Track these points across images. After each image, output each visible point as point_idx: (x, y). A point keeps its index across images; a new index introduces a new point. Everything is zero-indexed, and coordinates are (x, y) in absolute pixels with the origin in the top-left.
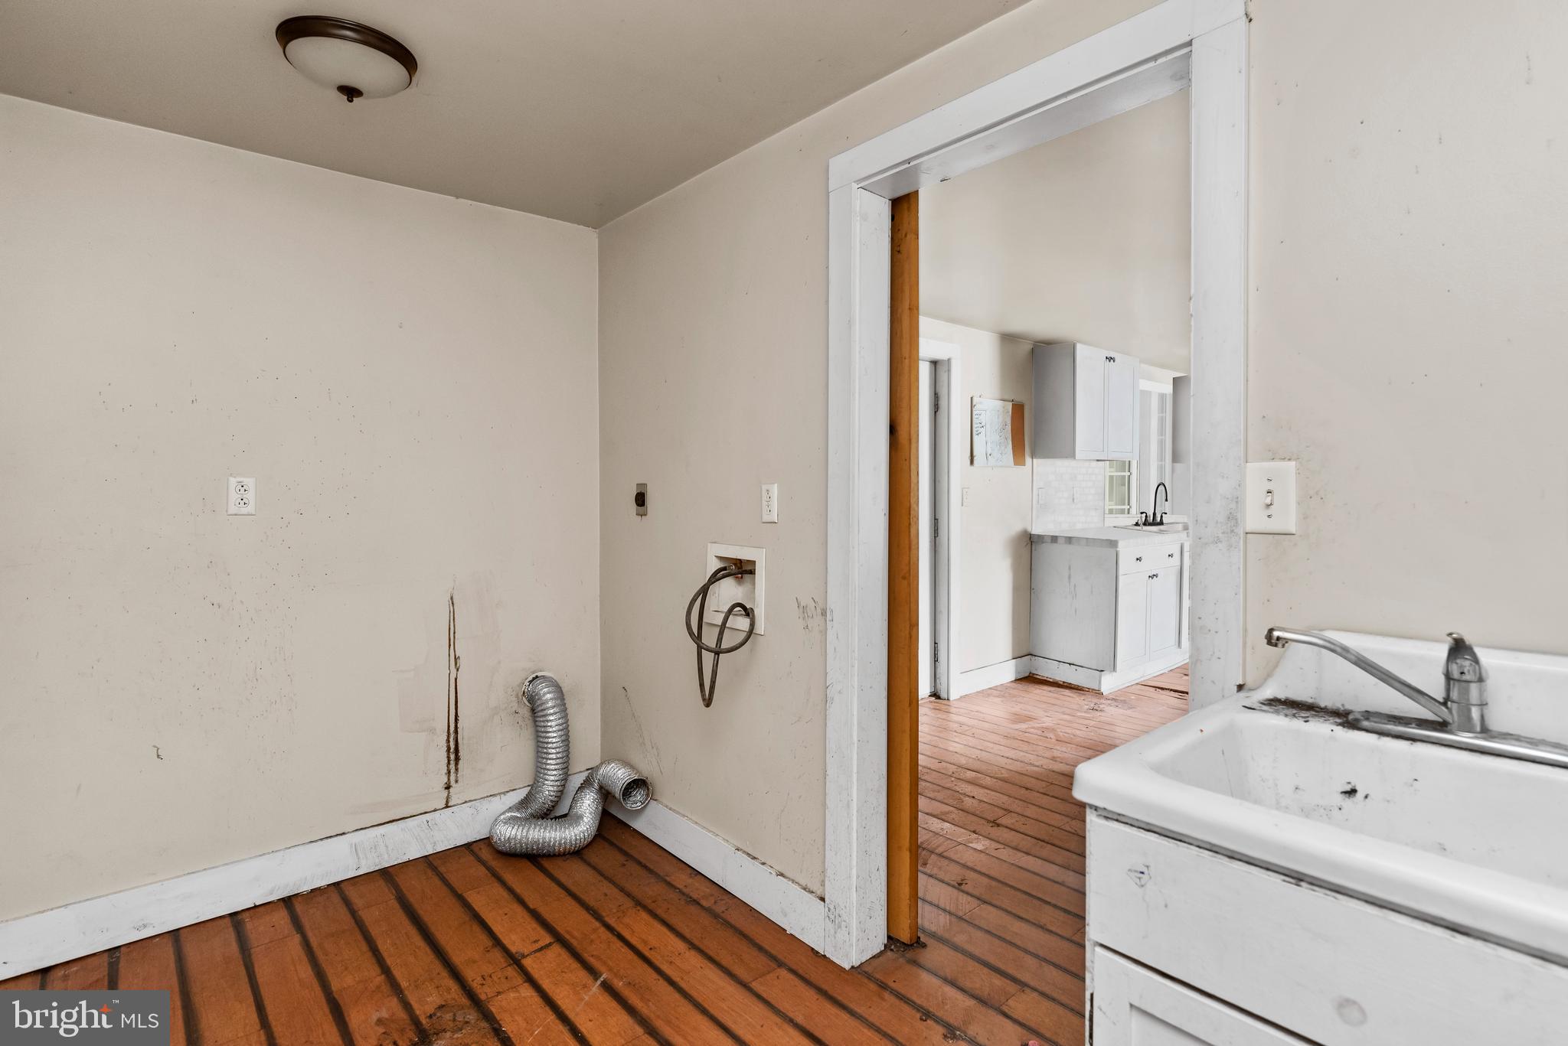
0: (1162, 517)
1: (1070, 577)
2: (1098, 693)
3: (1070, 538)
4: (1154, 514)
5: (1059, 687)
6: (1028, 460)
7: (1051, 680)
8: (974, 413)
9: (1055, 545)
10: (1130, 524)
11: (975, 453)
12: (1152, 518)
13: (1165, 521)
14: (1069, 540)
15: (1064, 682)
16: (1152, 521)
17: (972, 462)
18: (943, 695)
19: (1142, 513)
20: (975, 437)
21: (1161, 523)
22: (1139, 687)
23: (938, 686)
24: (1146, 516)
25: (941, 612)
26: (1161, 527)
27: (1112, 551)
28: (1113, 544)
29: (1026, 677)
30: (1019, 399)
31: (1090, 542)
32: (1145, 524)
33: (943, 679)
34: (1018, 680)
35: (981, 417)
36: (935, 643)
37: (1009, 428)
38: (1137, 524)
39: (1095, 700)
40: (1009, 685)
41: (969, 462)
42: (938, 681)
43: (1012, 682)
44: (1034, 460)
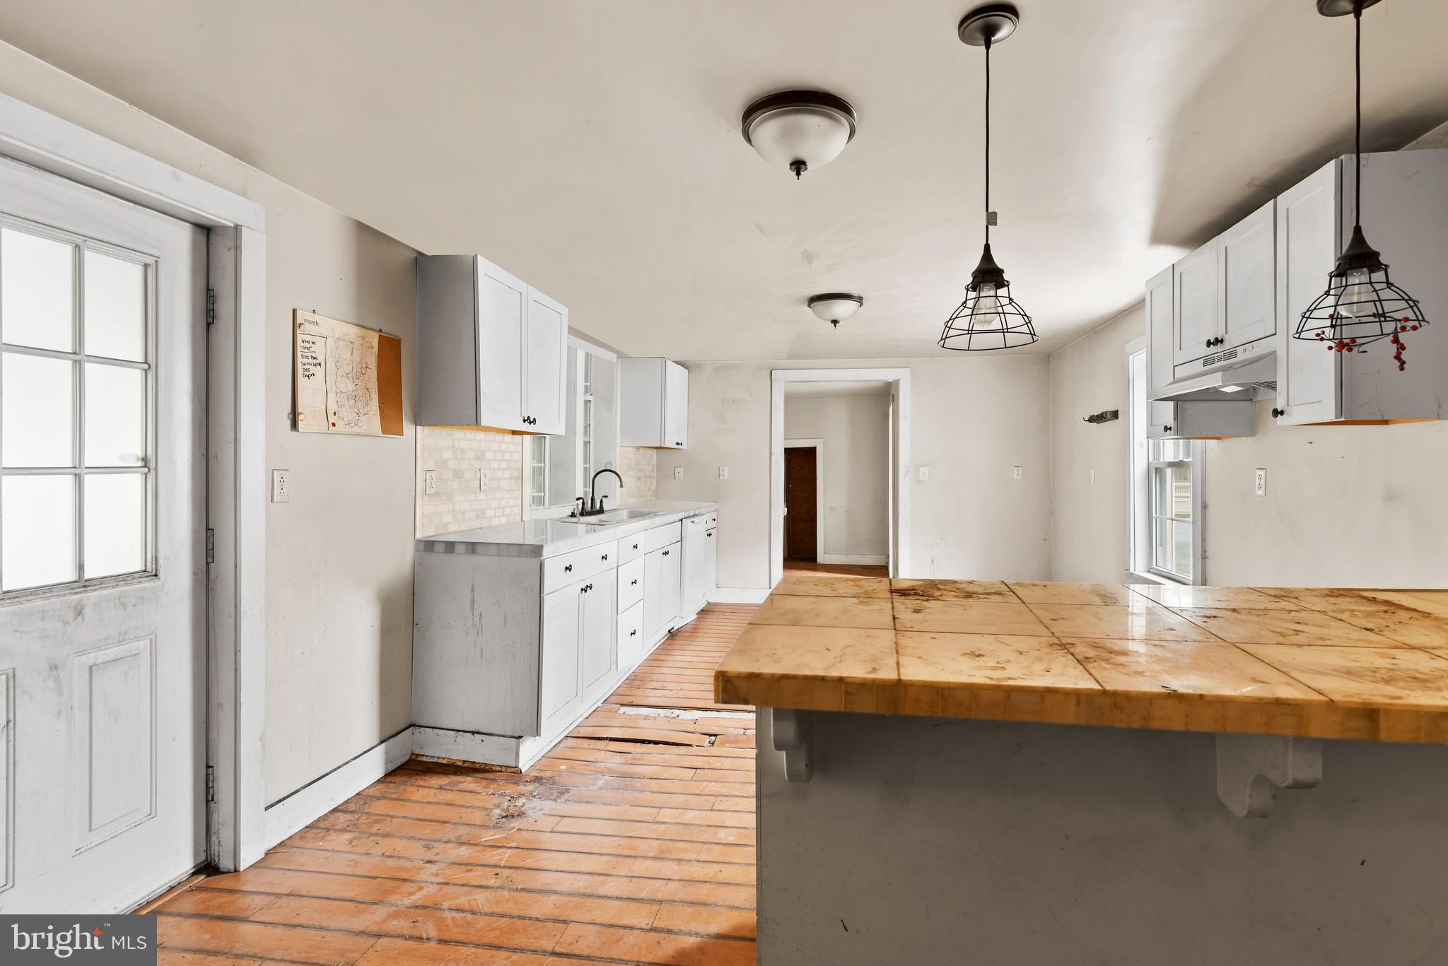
0: (601, 502)
1: (473, 603)
2: (513, 773)
3: (474, 544)
4: (593, 499)
5: (455, 773)
6: (408, 427)
7: (444, 762)
8: (300, 338)
9: (451, 556)
10: (565, 515)
11: (300, 409)
12: (590, 505)
13: (605, 508)
14: (472, 547)
15: (464, 762)
16: (591, 509)
17: (294, 425)
18: (226, 863)
19: (578, 499)
20: (301, 381)
21: (601, 511)
22: (571, 742)
23: (215, 848)
24: (583, 503)
25: (219, 705)
26: (601, 516)
27: (534, 563)
28: (537, 551)
29: (404, 764)
30: (392, 330)
31: (502, 549)
32: (582, 514)
33: (224, 836)
34: (390, 775)
35: (314, 348)
36: (208, 767)
37: (373, 373)
38: (573, 515)
39: (510, 789)
40: (371, 792)
41: (288, 423)
42: (214, 839)
43: (379, 781)
44: (418, 427)
